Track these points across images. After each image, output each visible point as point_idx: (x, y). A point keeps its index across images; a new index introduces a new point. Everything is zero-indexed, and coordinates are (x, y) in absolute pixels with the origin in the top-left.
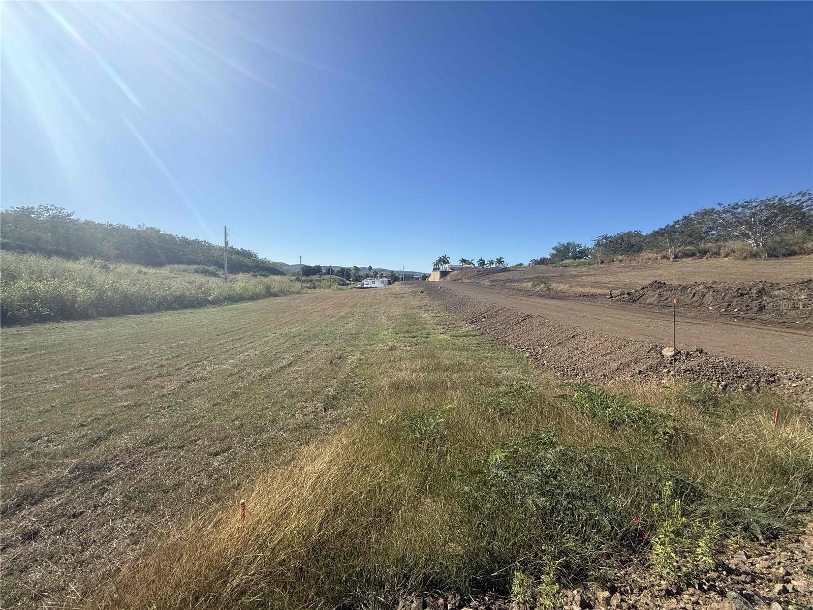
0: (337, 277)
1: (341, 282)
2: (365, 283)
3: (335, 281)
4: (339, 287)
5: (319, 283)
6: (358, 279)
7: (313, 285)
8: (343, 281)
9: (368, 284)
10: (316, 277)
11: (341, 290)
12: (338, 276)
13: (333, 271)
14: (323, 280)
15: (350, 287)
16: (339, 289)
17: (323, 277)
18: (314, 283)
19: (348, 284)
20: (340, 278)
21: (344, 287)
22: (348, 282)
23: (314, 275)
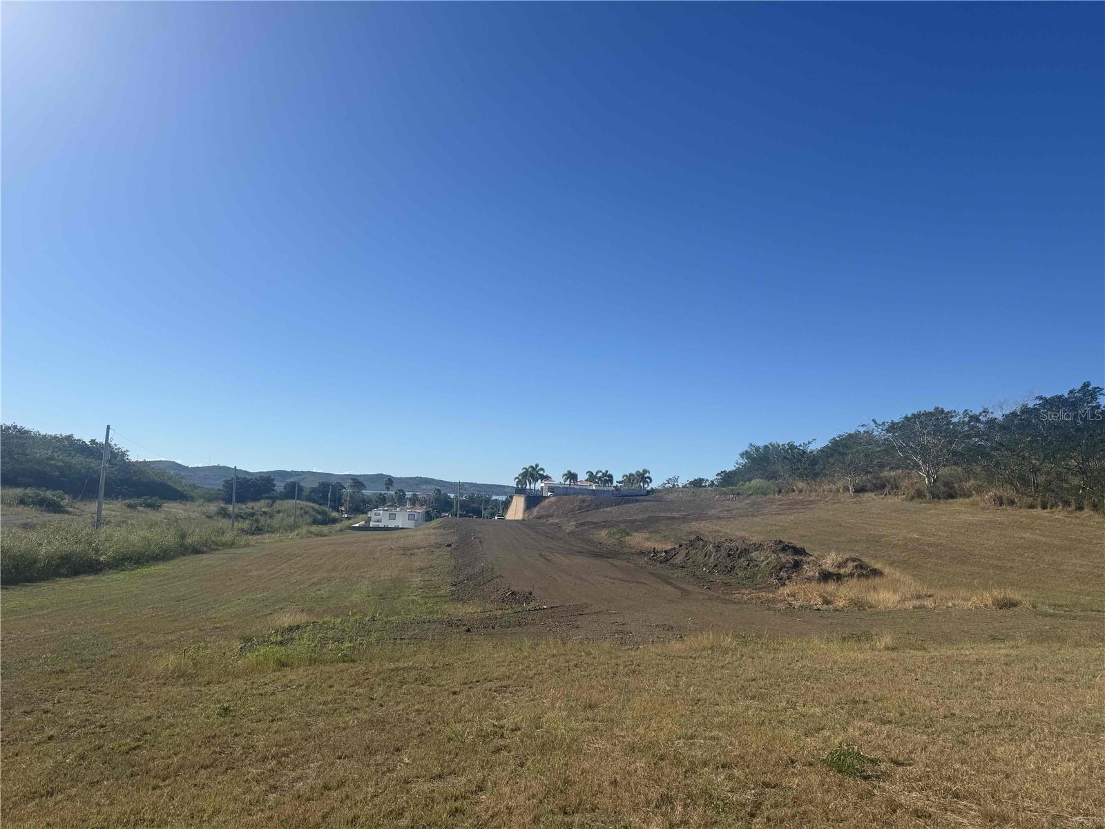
0: (311, 504)
1: (319, 517)
2: (374, 518)
3: (306, 513)
4: (314, 528)
5: (269, 521)
6: (360, 507)
7: (255, 525)
8: (324, 513)
9: (379, 521)
10: (260, 506)
11: (317, 535)
12: (314, 501)
13: (301, 489)
14: (279, 512)
15: (338, 526)
16: (311, 533)
17: (279, 504)
18: (257, 521)
19: (334, 521)
20: (317, 506)
21: (325, 529)
22: (335, 514)
23: (257, 499)
